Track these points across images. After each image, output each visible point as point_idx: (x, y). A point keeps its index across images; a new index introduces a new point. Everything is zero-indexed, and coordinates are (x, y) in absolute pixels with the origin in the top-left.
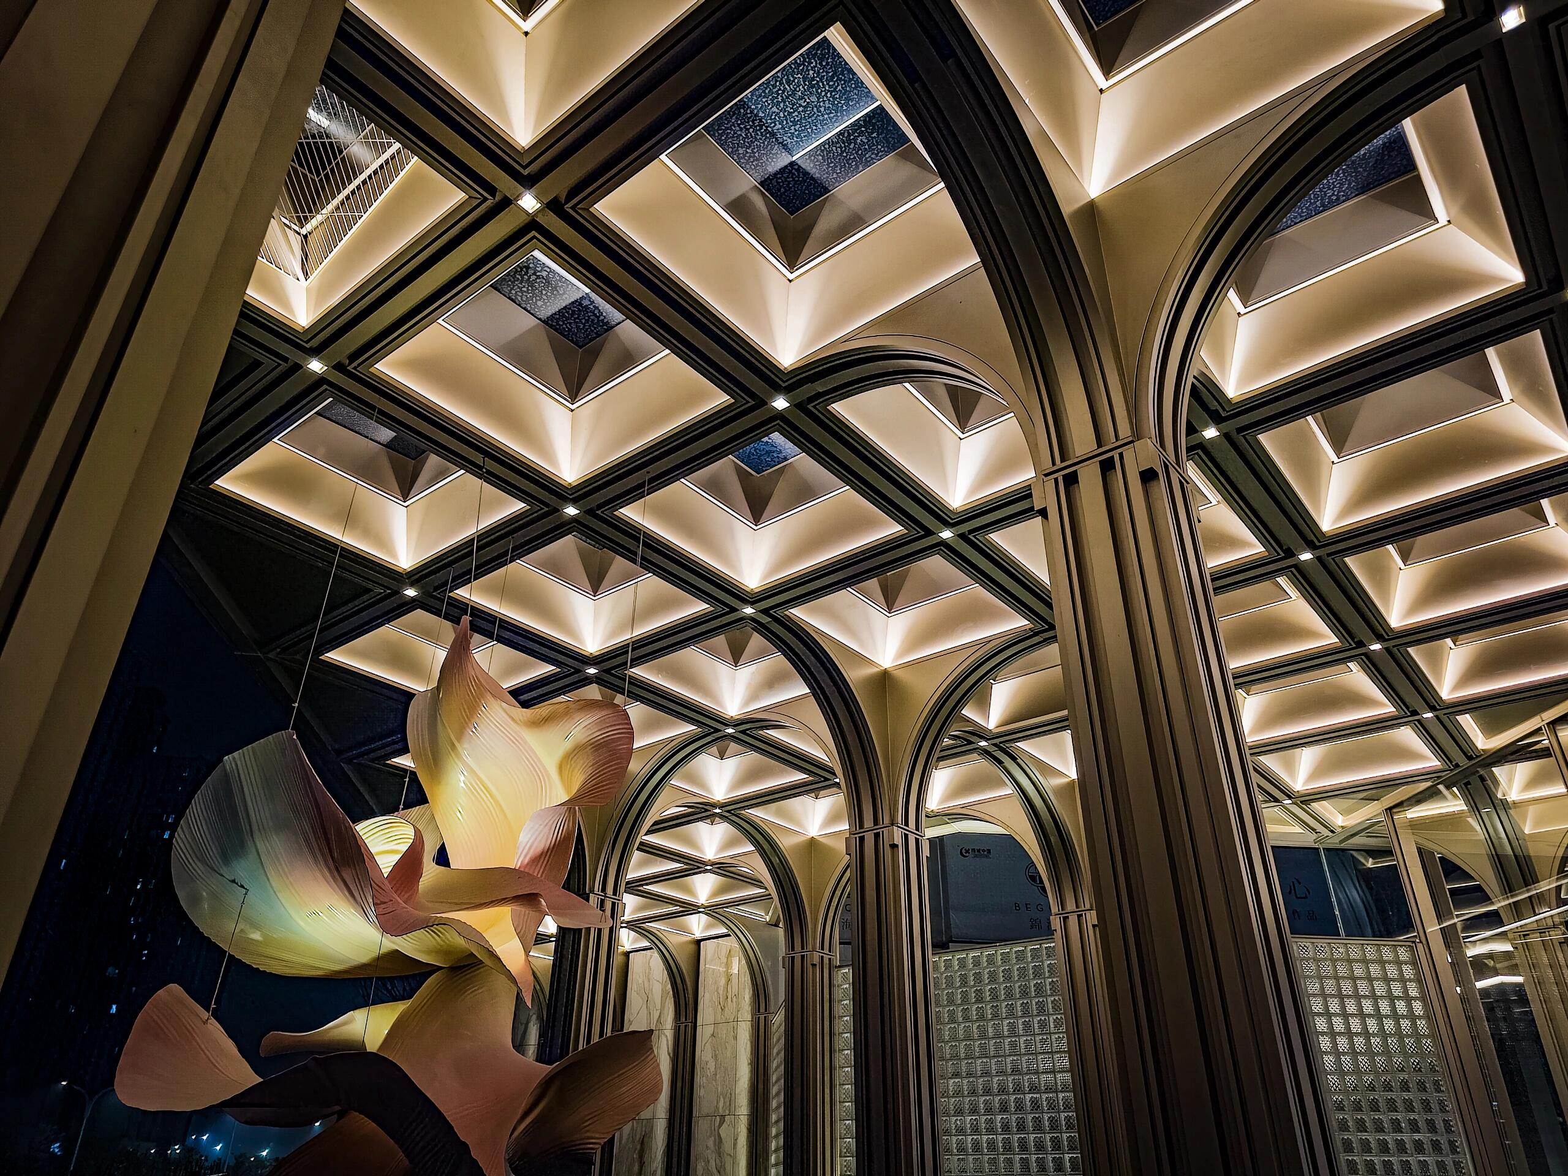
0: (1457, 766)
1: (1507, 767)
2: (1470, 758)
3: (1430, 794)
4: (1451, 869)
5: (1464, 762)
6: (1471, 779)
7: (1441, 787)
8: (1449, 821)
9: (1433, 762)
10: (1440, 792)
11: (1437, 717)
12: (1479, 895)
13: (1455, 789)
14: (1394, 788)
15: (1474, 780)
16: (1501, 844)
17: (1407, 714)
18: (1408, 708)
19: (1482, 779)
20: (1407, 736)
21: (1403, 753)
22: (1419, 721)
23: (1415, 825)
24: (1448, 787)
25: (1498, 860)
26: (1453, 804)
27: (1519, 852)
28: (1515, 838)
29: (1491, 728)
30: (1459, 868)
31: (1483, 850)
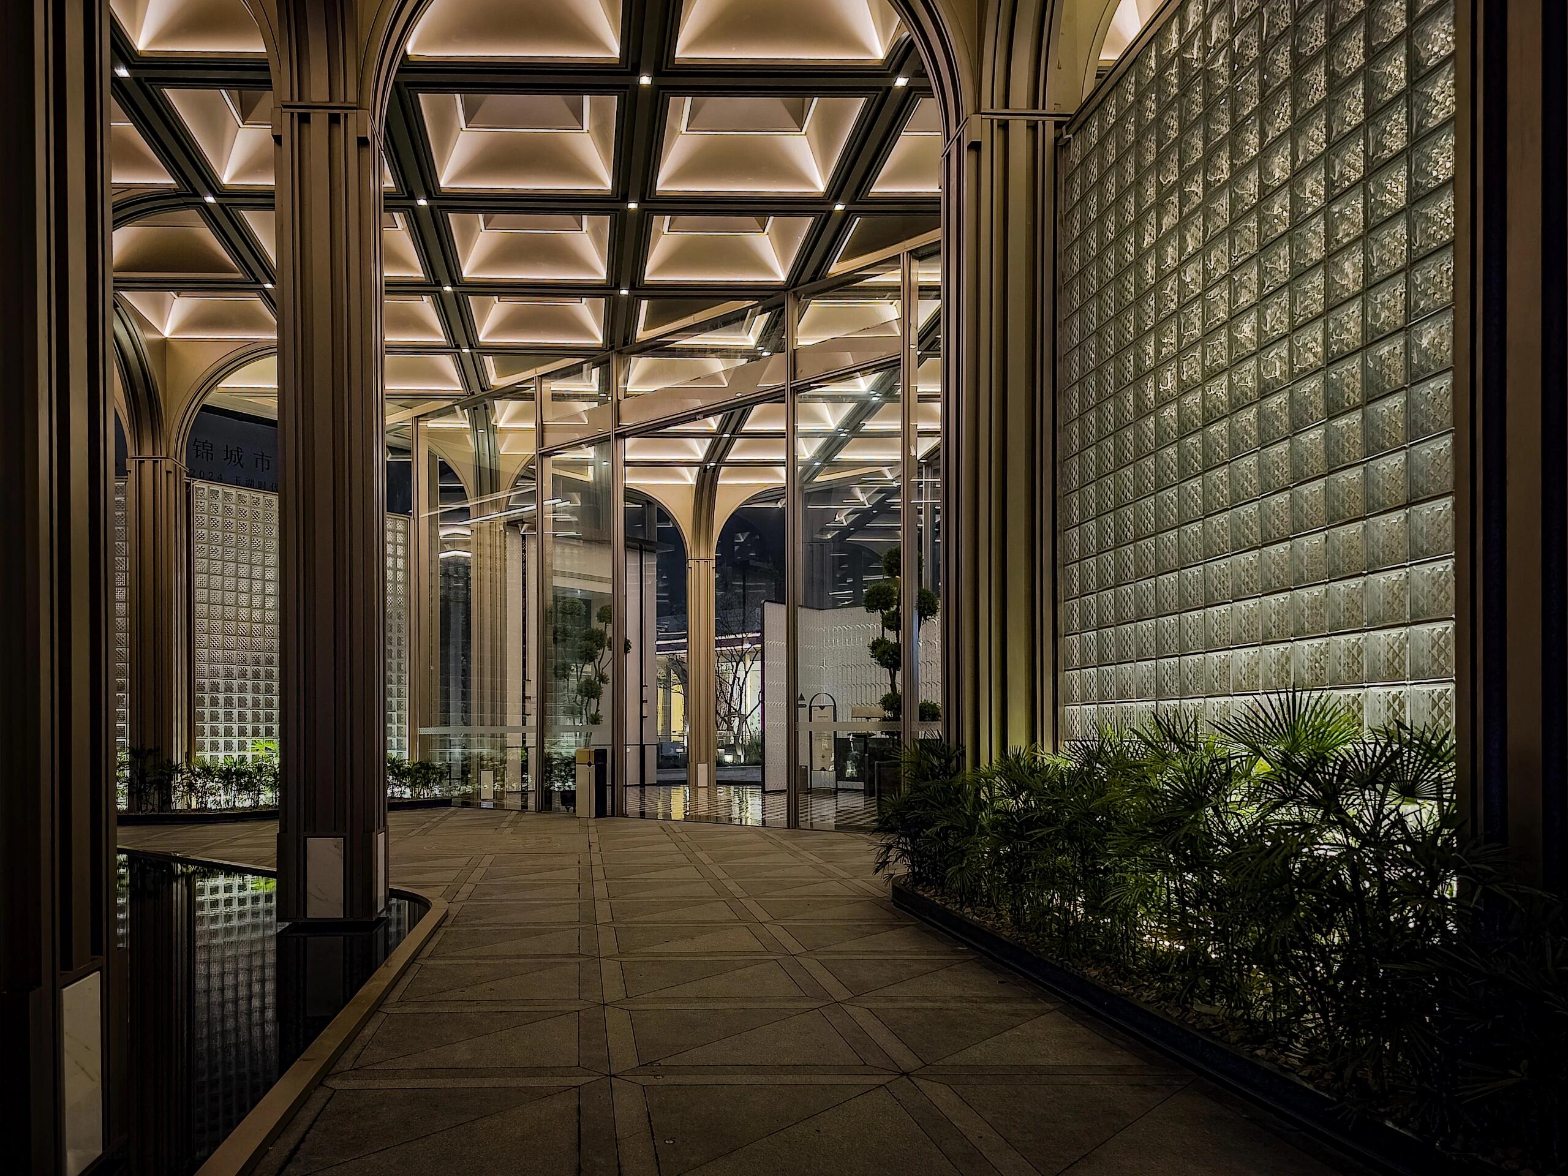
0: (473, 393)
1: (503, 402)
2: (483, 390)
3: (448, 412)
4: (446, 471)
5: (478, 392)
6: (478, 406)
7: (457, 408)
8: (455, 435)
9: (458, 388)
10: (455, 411)
11: (471, 353)
12: (459, 493)
13: (466, 411)
14: (425, 401)
15: (481, 407)
16: (484, 459)
17: (453, 348)
18: (454, 341)
19: (486, 408)
20: (447, 363)
21: (439, 375)
22: (458, 353)
23: (433, 433)
24: (462, 409)
25: (479, 470)
26: (460, 422)
27: (493, 468)
28: (493, 455)
29: (502, 372)
30: (452, 471)
31: (471, 461)
